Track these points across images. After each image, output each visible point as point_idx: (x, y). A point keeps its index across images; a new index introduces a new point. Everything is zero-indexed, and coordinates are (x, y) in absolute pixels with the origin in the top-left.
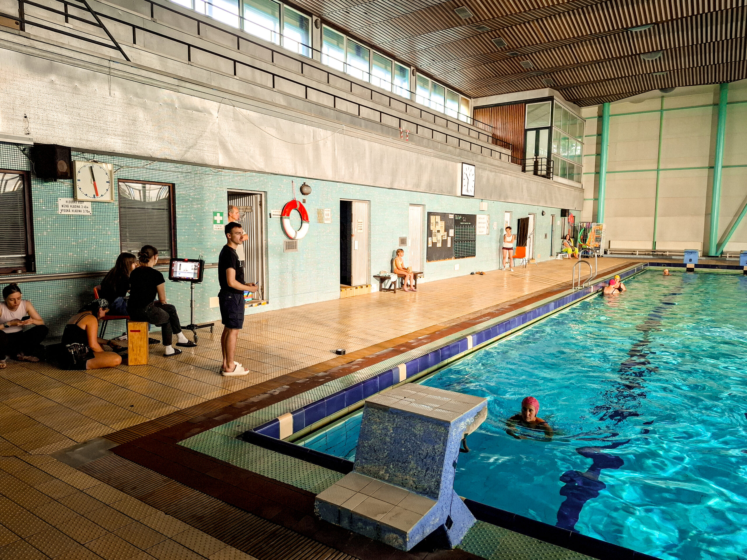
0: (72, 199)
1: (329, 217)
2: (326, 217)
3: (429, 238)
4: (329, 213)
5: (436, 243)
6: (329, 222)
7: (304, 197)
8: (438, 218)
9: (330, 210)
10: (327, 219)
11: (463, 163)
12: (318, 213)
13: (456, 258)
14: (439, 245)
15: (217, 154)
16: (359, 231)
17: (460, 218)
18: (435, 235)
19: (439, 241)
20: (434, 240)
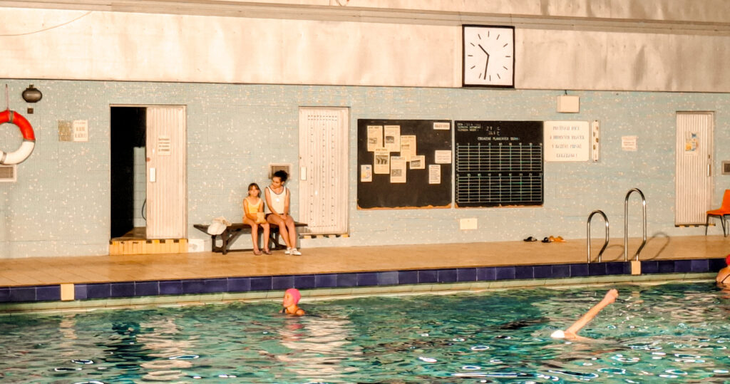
1: (86, 132)
2: (76, 132)
3: (363, 167)
4: (86, 126)
5: (388, 176)
6: (85, 139)
7: (30, 105)
8: (394, 131)
9: (86, 121)
10: (82, 136)
11: (464, 26)
12: (60, 127)
13: (460, 205)
14: (400, 179)
16: (161, 153)
17: (474, 129)
18: (383, 161)
19: (398, 172)
20: (381, 169)
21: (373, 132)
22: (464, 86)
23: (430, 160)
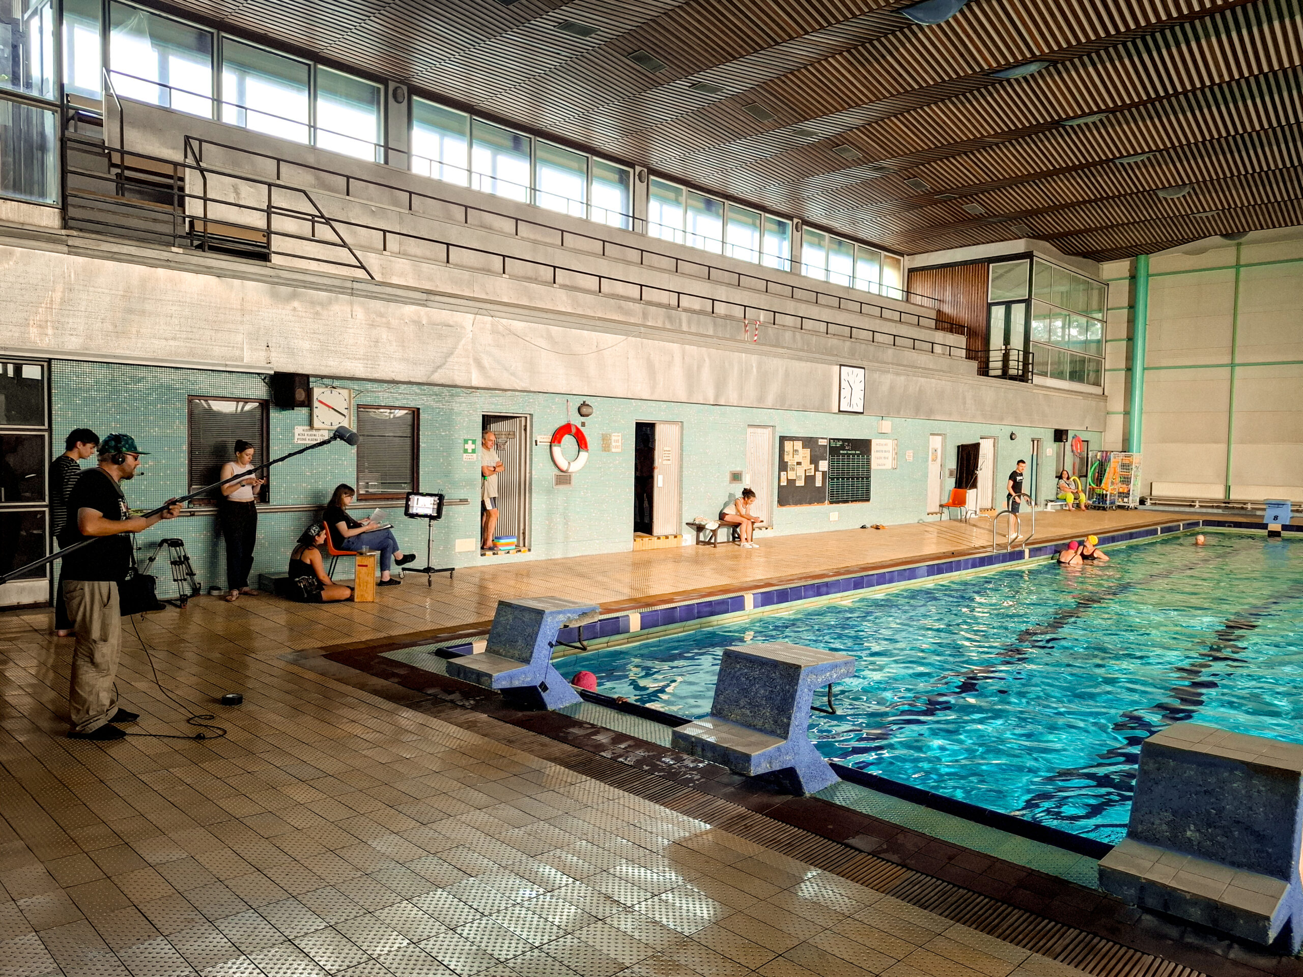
0: (308, 428)
1: (620, 443)
2: (614, 444)
3: (782, 473)
4: (620, 438)
5: (795, 480)
6: (619, 450)
7: (583, 419)
8: (798, 445)
9: (620, 434)
10: (617, 447)
11: (841, 365)
12: (603, 439)
13: (831, 503)
14: (800, 483)
15: (470, 373)
16: (665, 462)
17: (839, 444)
18: (793, 469)
19: (799, 477)
20: (792, 475)
21: (788, 445)
22: (840, 411)
23: (816, 469)
